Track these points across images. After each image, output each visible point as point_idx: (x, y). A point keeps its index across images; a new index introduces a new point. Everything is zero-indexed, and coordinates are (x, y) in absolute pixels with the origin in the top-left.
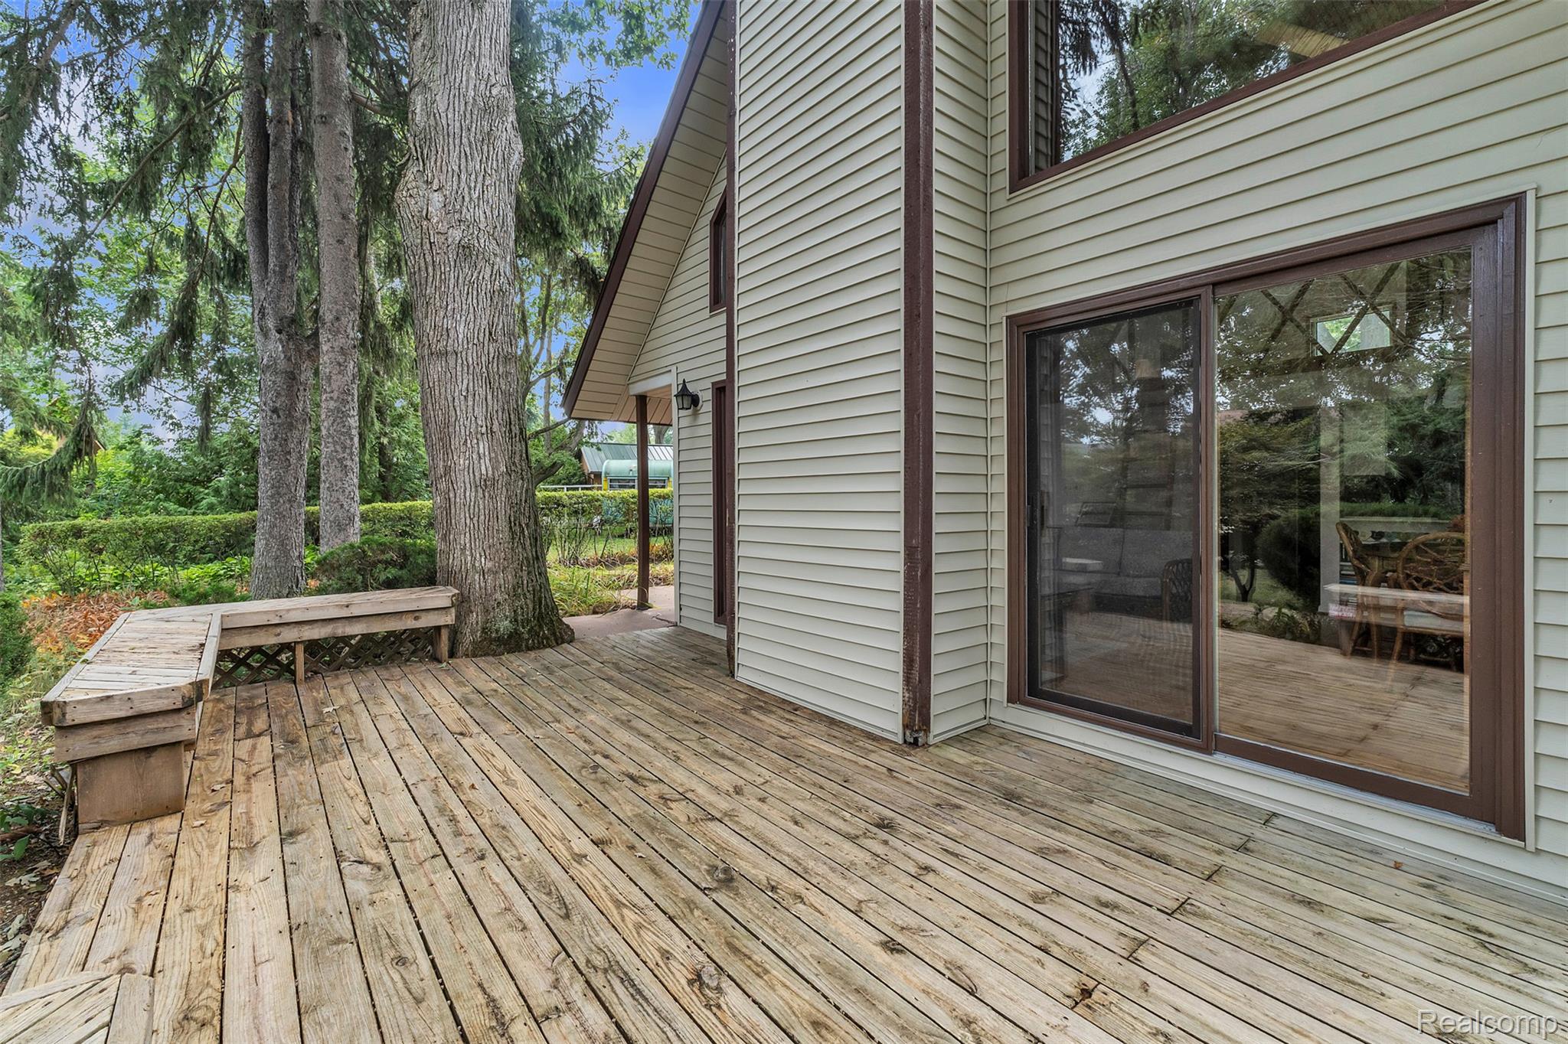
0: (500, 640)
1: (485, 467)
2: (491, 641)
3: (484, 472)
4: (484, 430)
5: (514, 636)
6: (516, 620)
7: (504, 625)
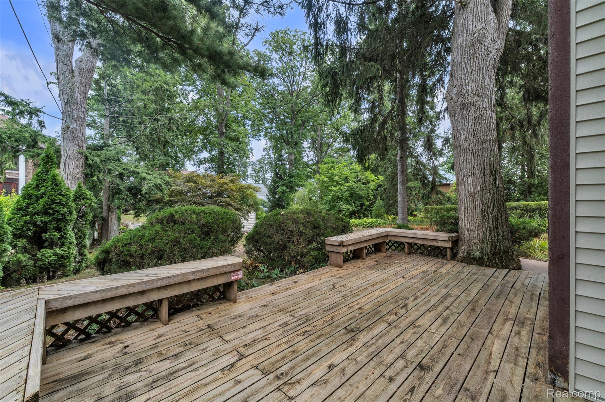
0: (475, 259)
1: (471, 188)
2: (471, 259)
3: (470, 190)
4: (470, 174)
5: (481, 258)
6: (482, 253)
7: (477, 254)
